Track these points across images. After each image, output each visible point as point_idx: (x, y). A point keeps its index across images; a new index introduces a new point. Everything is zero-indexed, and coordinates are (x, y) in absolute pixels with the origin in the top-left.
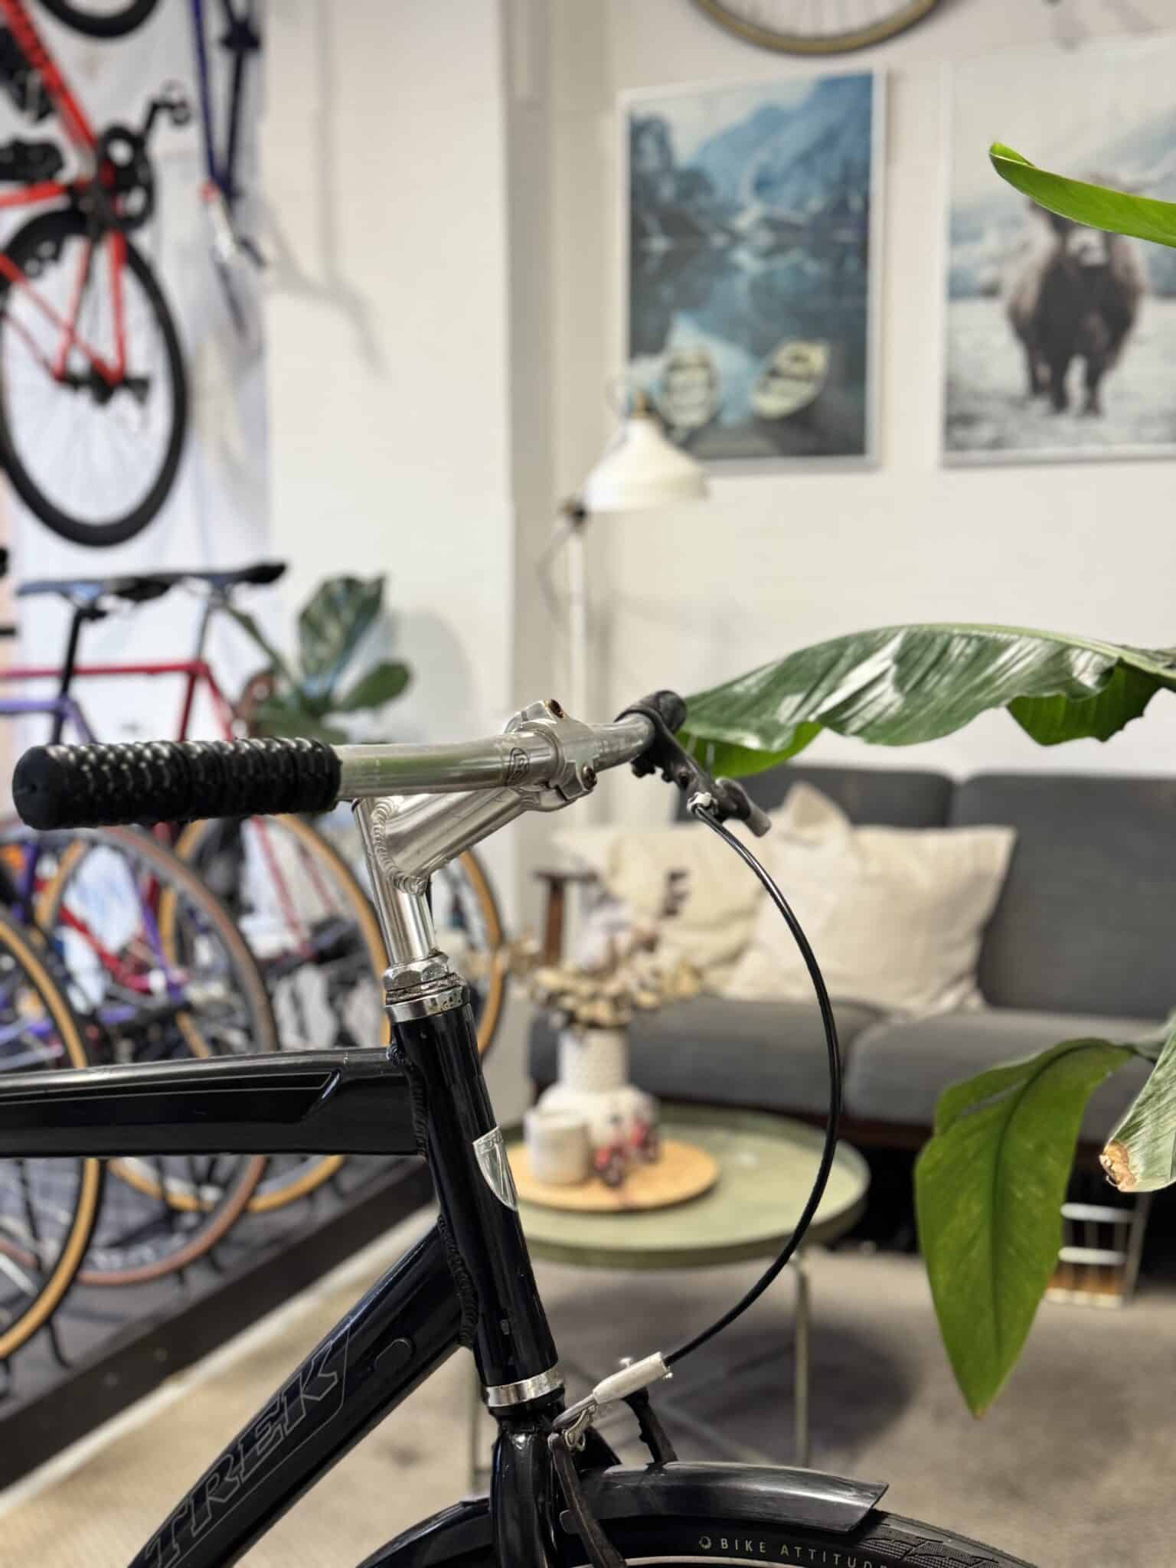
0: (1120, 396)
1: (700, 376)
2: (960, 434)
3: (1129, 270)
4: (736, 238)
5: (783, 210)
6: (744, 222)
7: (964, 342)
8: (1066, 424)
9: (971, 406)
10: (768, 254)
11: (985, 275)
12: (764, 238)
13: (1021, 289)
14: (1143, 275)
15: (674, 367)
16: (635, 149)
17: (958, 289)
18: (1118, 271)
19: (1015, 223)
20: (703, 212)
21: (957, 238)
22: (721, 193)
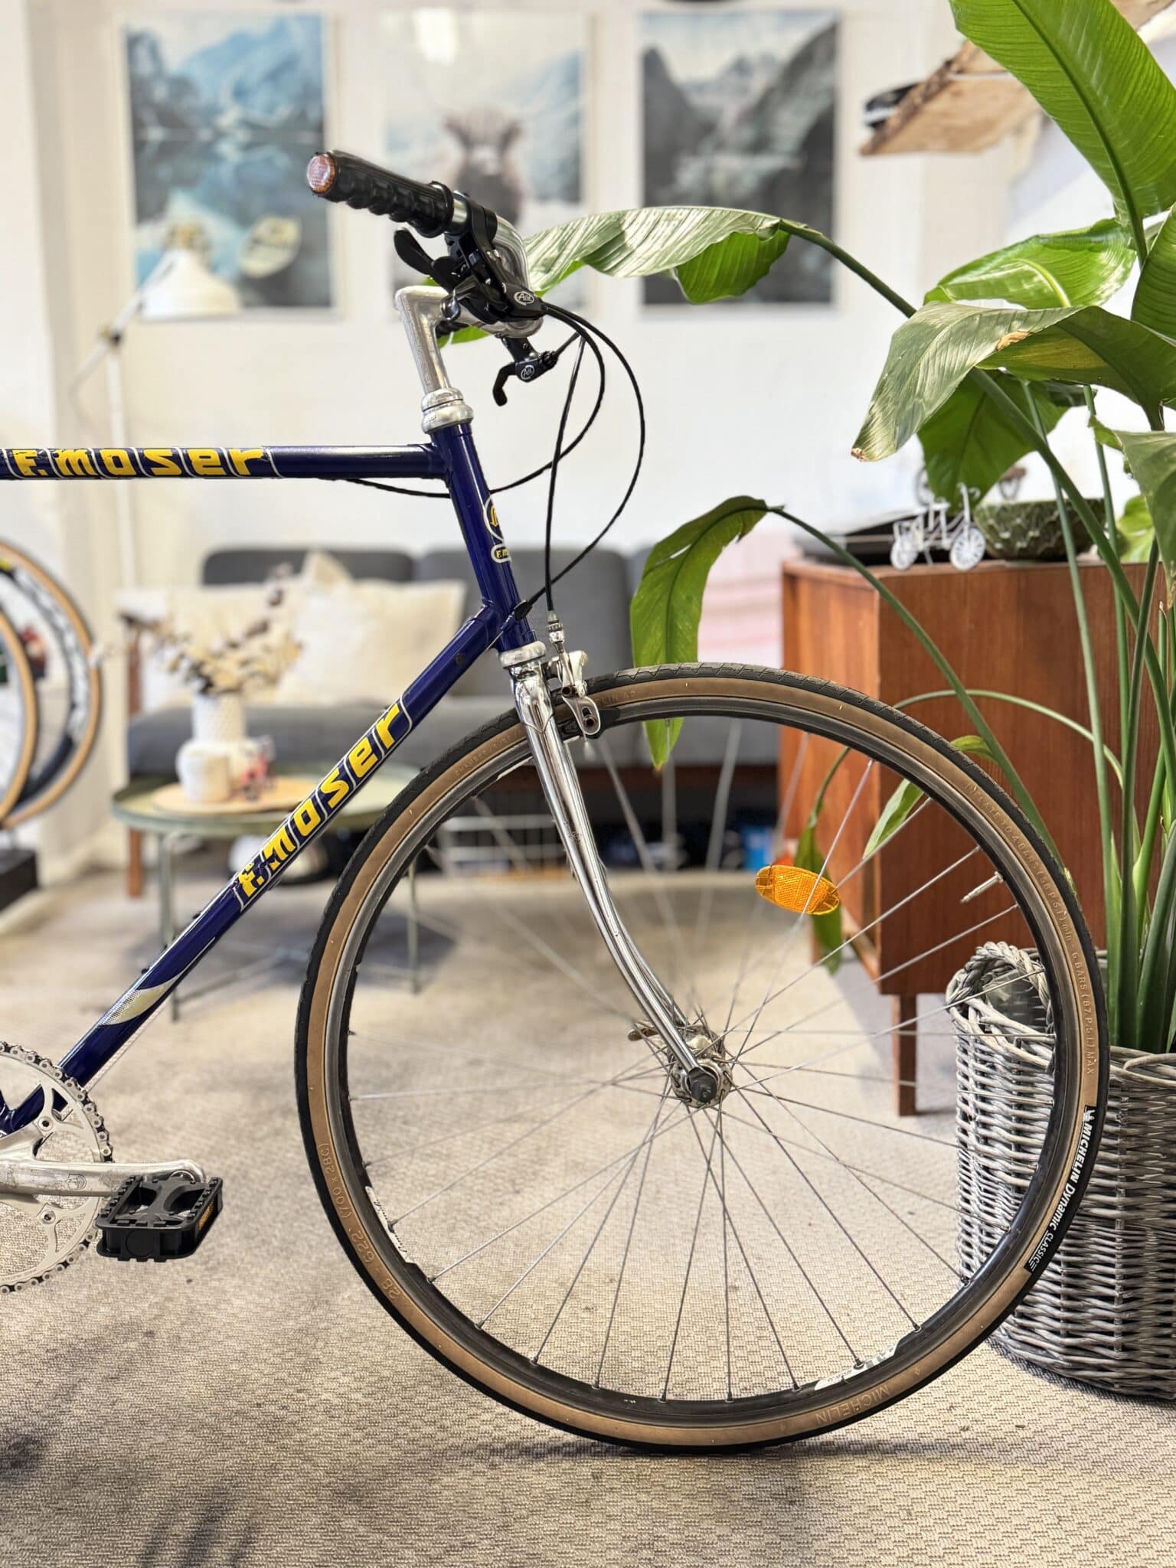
3: (515, 180)
4: (220, 135)
5: (257, 114)
6: (225, 121)
10: (246, 147)
12: (242, 136)
14: (525, 183)
15: (171, 233)
16: (131, 57)
18: (507, 180)
19: (434, 139)
20: (191, 111)
21: (392, 146)
22: (206, 97)
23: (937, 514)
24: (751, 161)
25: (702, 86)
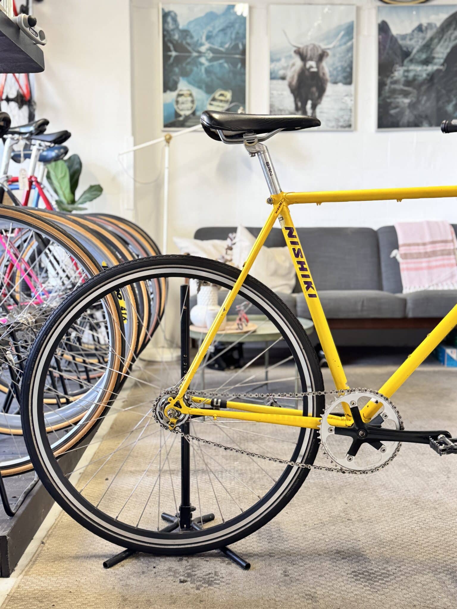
1: (190, 99)
4: (201, 54)
5: (216, 47)
6: (203, 49)
11: (281, 73)
13: (293, 78)
14: (328, 76)
17: (273, 77)
18: (321, 74)
19: (290, 57)
20: (189, 44)
21: (272, 60)
22: (195, 39)
24: (425, 67)
25: (404, 37)
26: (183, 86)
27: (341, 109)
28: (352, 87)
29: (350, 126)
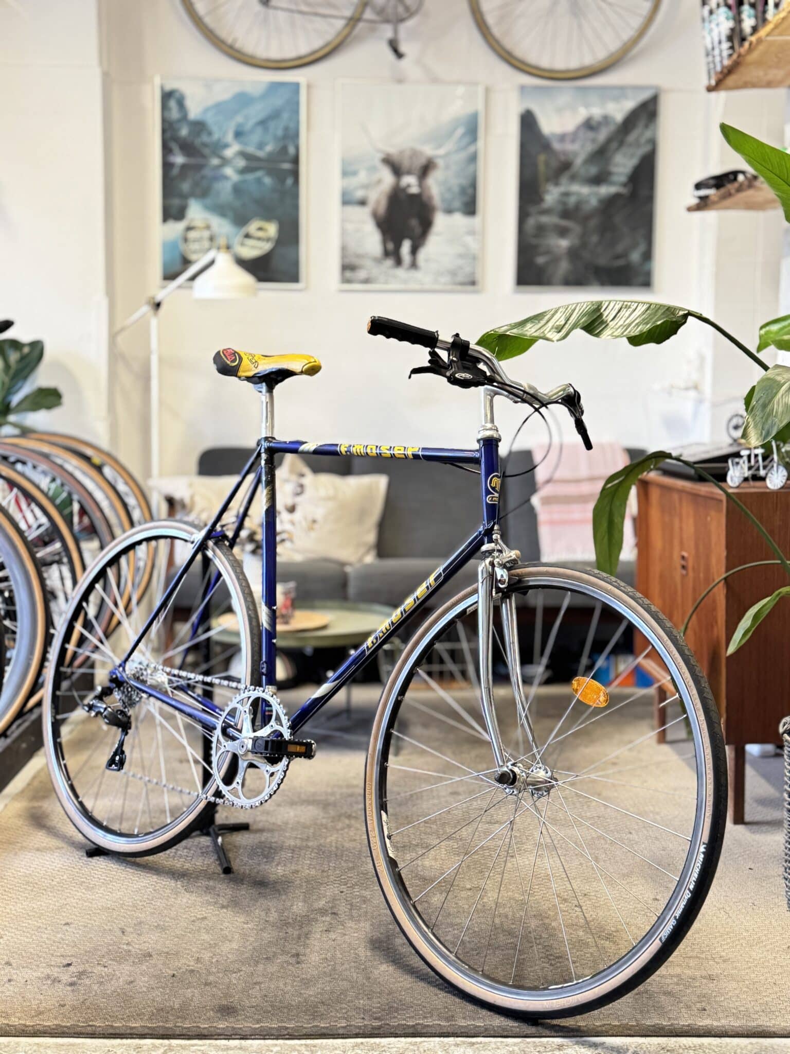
0: (427, 260)
1: (206, 234)
2: (348, 274)
3: (430, 198)
4: (225, 162)
5: (251, 149)
6: (229, 153)
7: (350, 227)
8: (401, 272)
9: (355, 261)
10: (243, 171)
11: (359, 194)
12: (241, 163)
13: (378, 203)
14: (437, 201)
15: (189, 229)
16: (164, 107)
17: (346, 201)
18: (425, 198)
19: (374, 168)
20: (205, 145)
21: (345, 174)
22: (216, 136)
23: (756, 456)
24: (595, 189)
25: (562, 138)
26: (196, 212)
27: (461, 256)
28: (476, 221)
29: (473, 283)
